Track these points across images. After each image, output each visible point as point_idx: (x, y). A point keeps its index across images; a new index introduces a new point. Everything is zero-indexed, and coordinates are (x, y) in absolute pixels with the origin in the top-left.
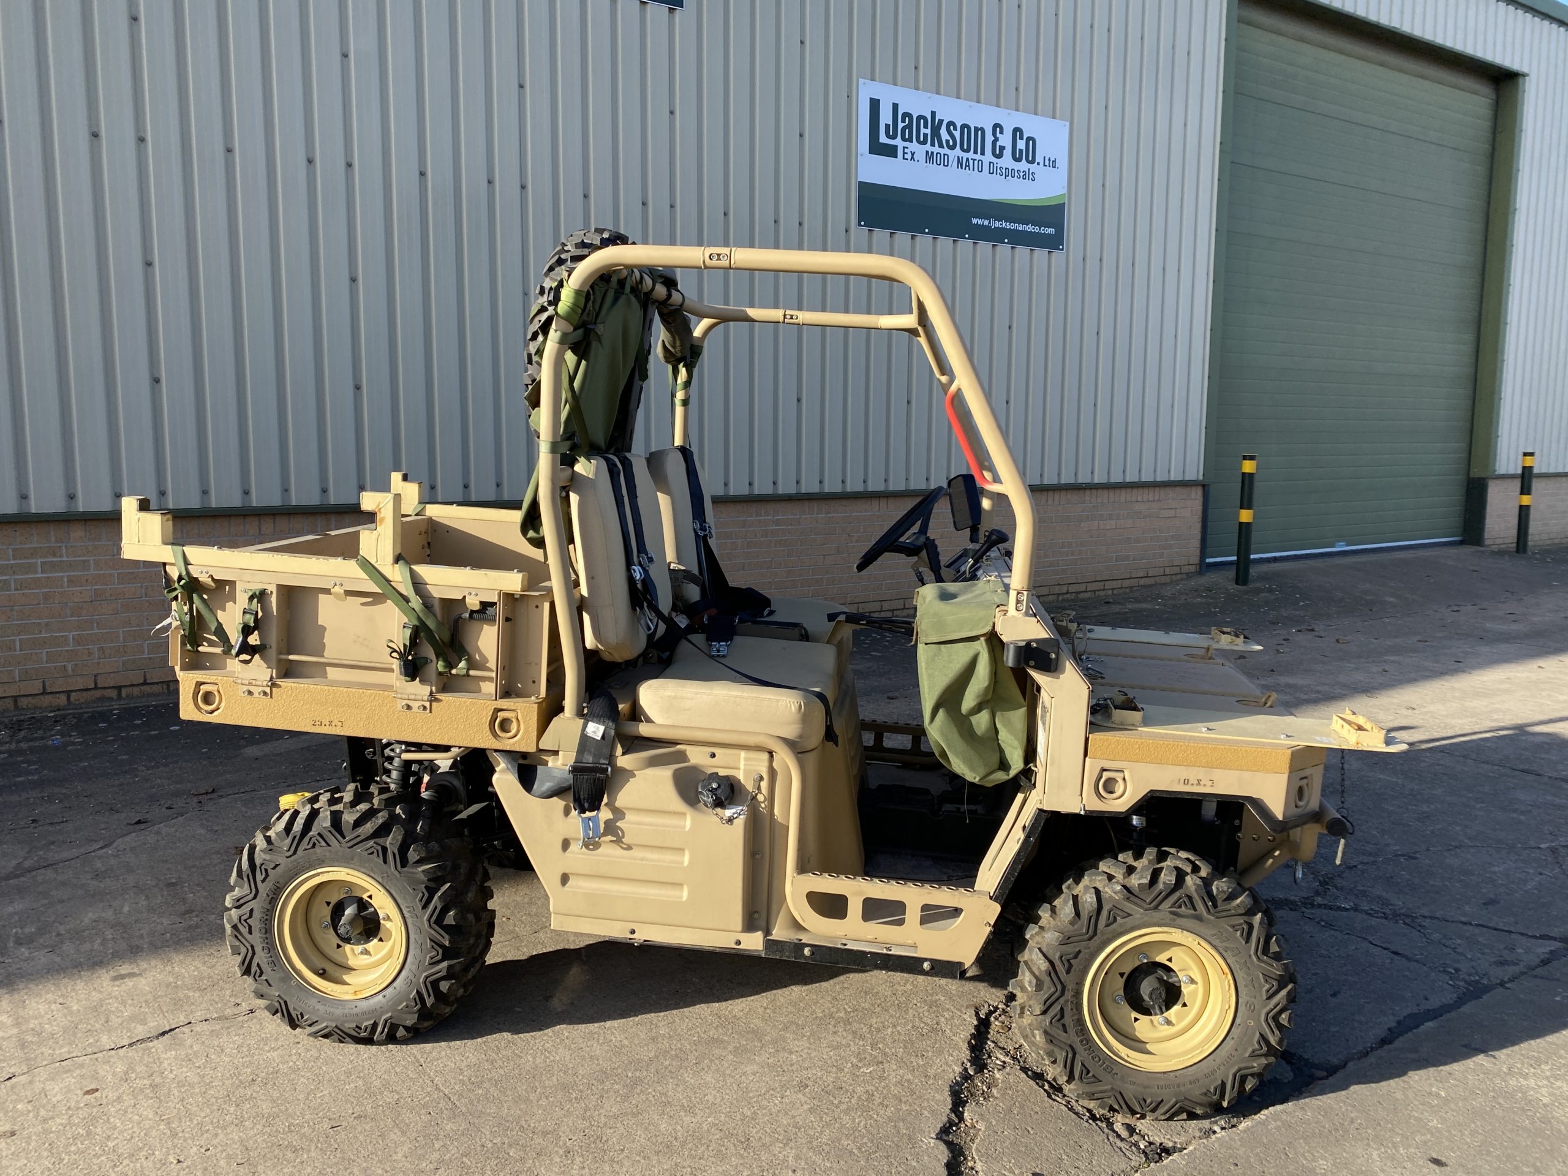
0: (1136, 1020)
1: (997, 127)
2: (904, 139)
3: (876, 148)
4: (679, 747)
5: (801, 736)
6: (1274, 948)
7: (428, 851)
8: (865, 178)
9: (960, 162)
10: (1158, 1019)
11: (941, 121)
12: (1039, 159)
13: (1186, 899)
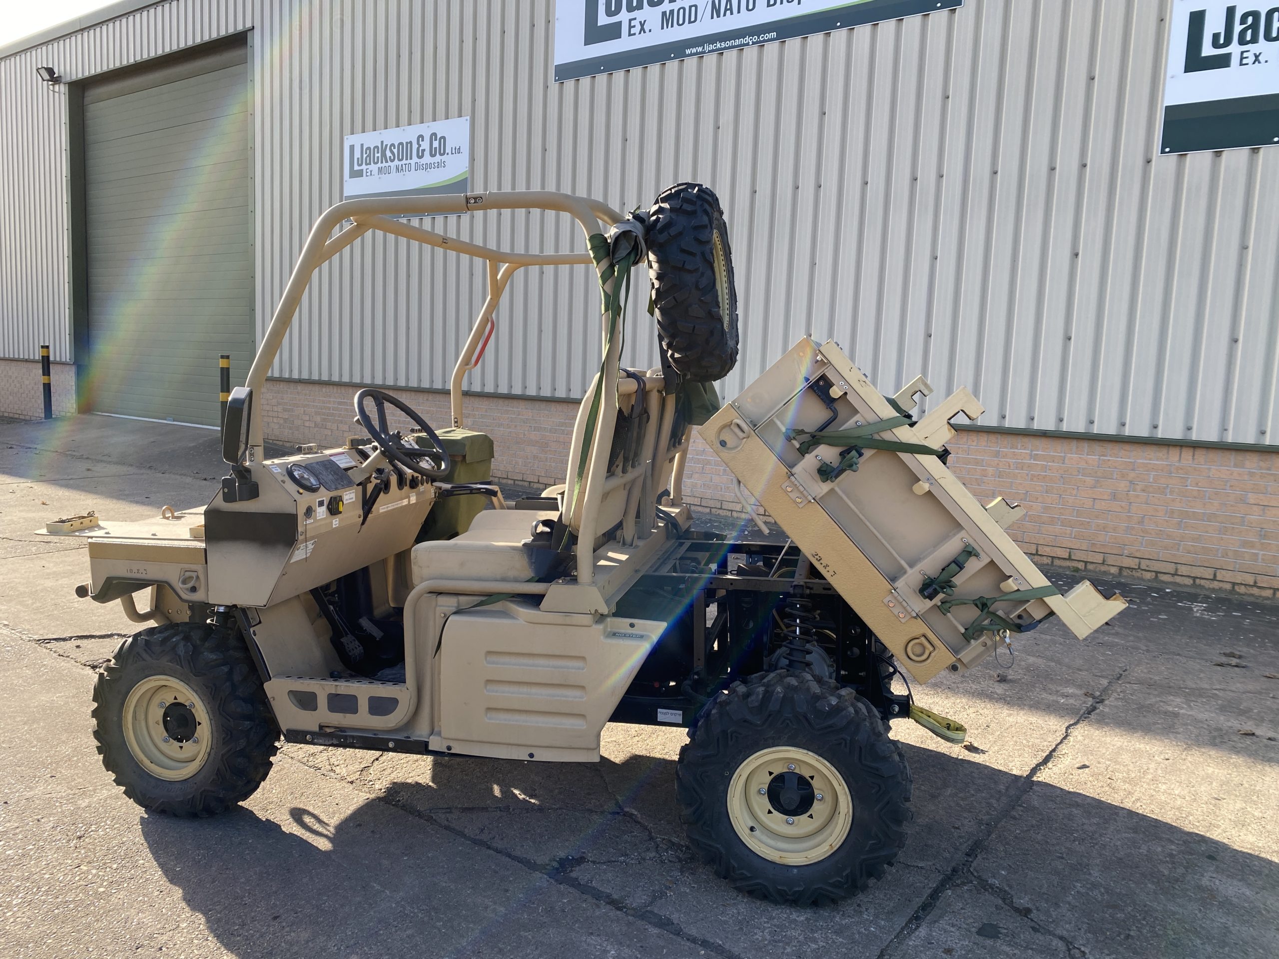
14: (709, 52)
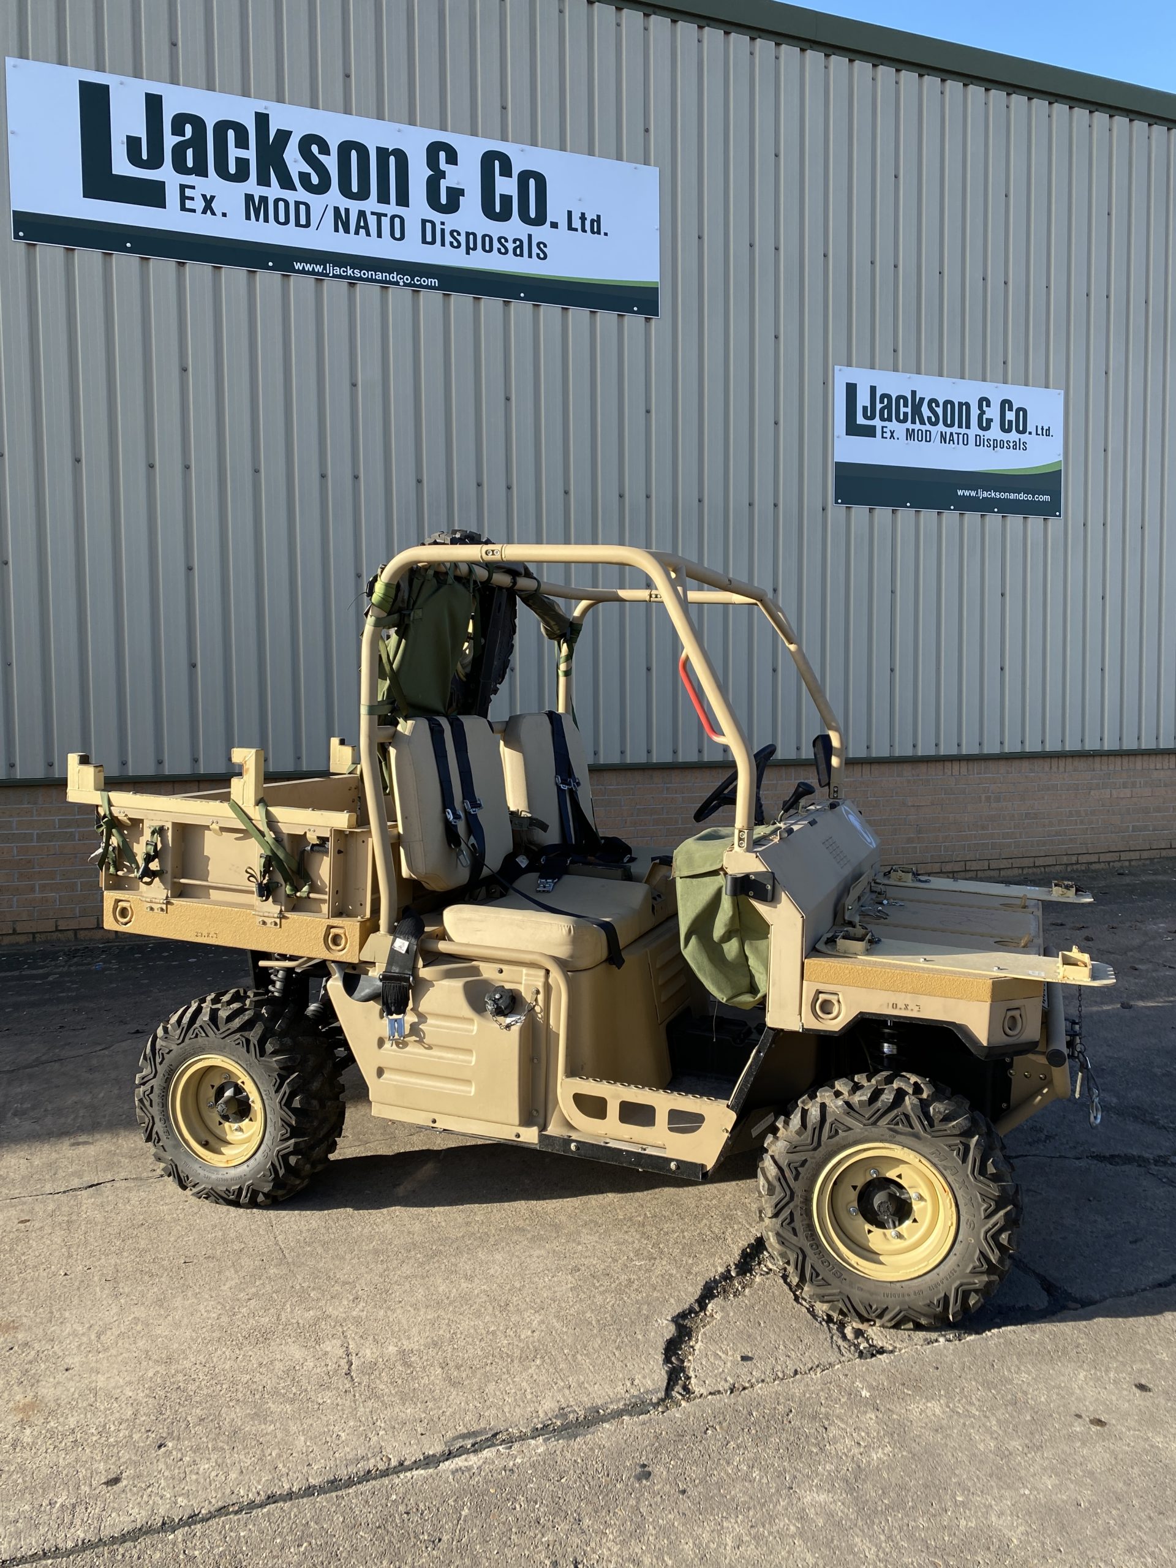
0: (870, 1232)
1: (984, 401)
2: (882, 419)
3: (853, 429)
4: (474, 963)
5: (572, 956)
6: (991, 1170)
7: (282, 1044)
8: (839, 458)
9: (943, 437)
10: (891, 1232)
11: (922, 400)
12: (1030, 427)
13: (903, 1117)
14: (334, 276)
